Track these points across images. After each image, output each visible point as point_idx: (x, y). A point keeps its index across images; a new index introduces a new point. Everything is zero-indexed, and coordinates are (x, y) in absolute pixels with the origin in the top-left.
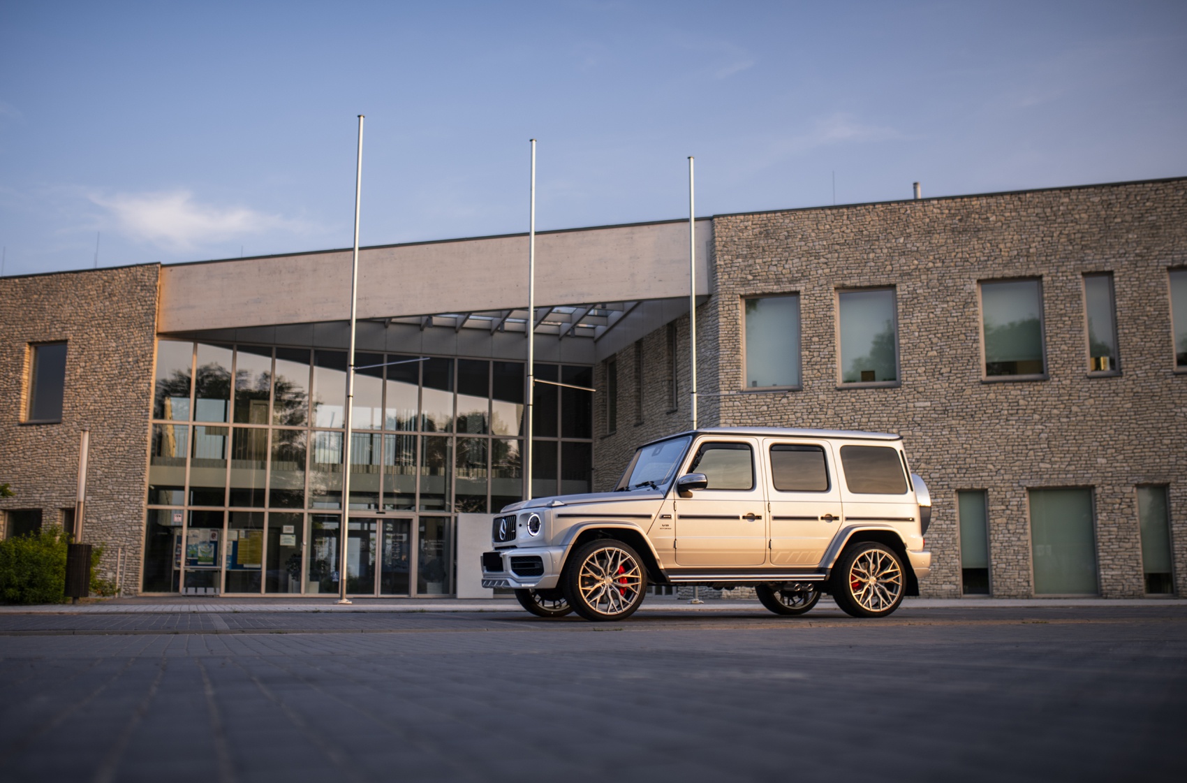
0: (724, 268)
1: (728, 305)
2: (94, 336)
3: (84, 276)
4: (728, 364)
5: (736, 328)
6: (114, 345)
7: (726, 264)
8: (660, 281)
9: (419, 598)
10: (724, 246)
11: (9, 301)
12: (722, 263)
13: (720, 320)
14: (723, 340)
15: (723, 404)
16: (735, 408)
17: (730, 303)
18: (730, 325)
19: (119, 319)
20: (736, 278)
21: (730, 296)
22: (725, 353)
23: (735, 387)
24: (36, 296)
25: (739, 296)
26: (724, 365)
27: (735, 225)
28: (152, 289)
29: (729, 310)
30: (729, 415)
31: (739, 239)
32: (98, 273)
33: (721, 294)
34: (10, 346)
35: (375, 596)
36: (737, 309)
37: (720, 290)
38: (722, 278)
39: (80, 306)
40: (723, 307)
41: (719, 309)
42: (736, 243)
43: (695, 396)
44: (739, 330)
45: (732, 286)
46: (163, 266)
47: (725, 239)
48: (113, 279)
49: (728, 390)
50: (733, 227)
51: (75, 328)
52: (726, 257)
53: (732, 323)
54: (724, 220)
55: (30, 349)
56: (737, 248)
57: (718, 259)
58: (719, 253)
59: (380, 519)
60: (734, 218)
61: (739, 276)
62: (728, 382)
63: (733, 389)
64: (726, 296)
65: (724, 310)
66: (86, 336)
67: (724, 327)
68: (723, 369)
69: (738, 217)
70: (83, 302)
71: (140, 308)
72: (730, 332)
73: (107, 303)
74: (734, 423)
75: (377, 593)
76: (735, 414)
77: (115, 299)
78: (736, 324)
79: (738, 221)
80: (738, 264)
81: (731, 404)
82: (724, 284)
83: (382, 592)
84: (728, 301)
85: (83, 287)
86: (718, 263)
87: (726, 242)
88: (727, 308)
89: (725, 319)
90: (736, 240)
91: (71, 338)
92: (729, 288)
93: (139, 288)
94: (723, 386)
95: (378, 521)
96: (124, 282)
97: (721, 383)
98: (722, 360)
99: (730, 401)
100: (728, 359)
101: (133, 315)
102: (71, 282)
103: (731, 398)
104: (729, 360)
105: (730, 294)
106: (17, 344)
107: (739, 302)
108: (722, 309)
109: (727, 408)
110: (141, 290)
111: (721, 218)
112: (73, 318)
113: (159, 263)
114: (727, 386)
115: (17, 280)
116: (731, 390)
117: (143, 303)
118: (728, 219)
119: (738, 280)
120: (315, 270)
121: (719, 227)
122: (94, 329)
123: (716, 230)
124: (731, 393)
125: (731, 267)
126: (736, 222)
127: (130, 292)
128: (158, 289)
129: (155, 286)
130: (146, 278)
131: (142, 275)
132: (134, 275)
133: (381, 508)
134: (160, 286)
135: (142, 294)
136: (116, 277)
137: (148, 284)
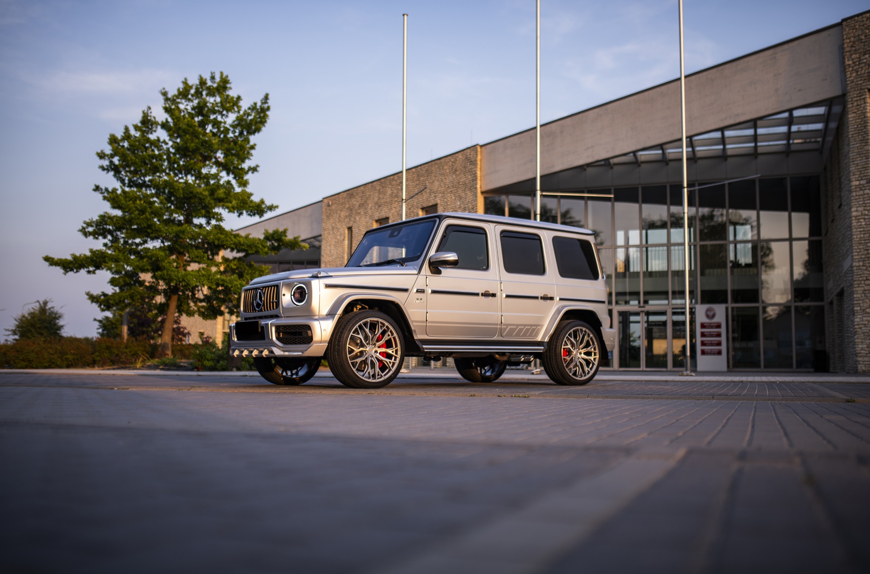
0: (853, 67)
1: (857, 101)
2: (449, 200)
3: (442, 160)
4: (858, 156)
5: (865, 121)
6: (459, 203)
7: (854, 63)
8: (800, 90)
9: (673, 371)
10: (852, 46)
11: (411, 184)
12: (851, 62)
13: (850, 116)
14: (853, 134)
15: (854, 194)
16: (866, 196)
17: (859, 98)
18: (859, 119)
19: (460, 186)
20: (864, 74)
21: (858, 92)
22: (855, 146)
23: (865, 176)
24: (422, 178)
25: (866, 90)
26: (855, 157)
27: (861, 24)
28: (474, 163)
29: (858, 105)
30: (860, 203)
31: (866, 36)
32: (449, 157)
33: (850, 92)
34: (413, 212)
35: (641, 369)
36: (865, 103)
37: (849, 88)
38: (850, 77)
39: (442, 181)
40: (852, 104)
41: (849, 106)
42: (863, 41)
43: (686, 190)
44: (867, 123)
45: (859, 82)
46: (481, 146)
47: (852, 39)
48: (456, 160)
49: (858, 180)
50: (859, 26)
51: (441, 195)
52: (854, 56)
53: (860, 117)
54: (852, 22)
55: (423, 212)
56: (864, 46)
57: (846, 60)
58: (848, 54)
59: (642, 312)
60: (860, 17)
61: (867, 71)
62: (859, 173)
63: (864, 178)
64: (855, 92)
65: (853, 107)
66: (446, 200)
67: (854, 122)
68: (853, 161)
69: (864, 16)
70: (443, 178)
71: (469, 177)
72: (859, 126)
73: (454, 177)
74: (865, 210)
75: (643, 367)
76: (866, 202)
77: (458, 173)
78: (865, 117)
79: (865, 19)
80: (865, 61)
81: (861, 192)
82: (853, 82)
83: (647, 367)
84: (857, 97)
85: (443, 168)
86: (847, 63)
87: (854, 42)
88: (855, 104)
89: (854, 115)
90: (863, 37)
91: (439, 203)
92: (858, 84)
93: (469, 163)
94: (854, 177)
95: (641, 314)
96: (461, 161)
97: (852, 174)
98: (852, 153)
99: (861, 190)
100: (857, 151)
101: (467, 182)
102: (437, 166)
103: (861, 187)
104: (859, 152)
105: (858, 90)
106: (416, 211)
107: (868, 96)
108: (851, 105)
109: (857, 197)
110: (470, 165)
111: (849, 21)
112: (439, 189)
113: (478, 145)
114: (857, 176)
115: (414, 170)
116: (862, 180)
117: (471, 174)
118: (855, 20)
119: (866, 75)
120: (562, 132)
121: (847, 29)
122: (449, 195)
123: (844, 33)
124: (862, 182)
125: (859, 64)
126: (863, 21)
127: (465, 167)
128: (479, 162)
129: (476, 161)
130: (471, 156)
131: (470, 155)
132: (466, 156)
133: (642, 304)
134: (481, 160)
135: (470, 167)
136: (458, 159)
137: (472, 160)
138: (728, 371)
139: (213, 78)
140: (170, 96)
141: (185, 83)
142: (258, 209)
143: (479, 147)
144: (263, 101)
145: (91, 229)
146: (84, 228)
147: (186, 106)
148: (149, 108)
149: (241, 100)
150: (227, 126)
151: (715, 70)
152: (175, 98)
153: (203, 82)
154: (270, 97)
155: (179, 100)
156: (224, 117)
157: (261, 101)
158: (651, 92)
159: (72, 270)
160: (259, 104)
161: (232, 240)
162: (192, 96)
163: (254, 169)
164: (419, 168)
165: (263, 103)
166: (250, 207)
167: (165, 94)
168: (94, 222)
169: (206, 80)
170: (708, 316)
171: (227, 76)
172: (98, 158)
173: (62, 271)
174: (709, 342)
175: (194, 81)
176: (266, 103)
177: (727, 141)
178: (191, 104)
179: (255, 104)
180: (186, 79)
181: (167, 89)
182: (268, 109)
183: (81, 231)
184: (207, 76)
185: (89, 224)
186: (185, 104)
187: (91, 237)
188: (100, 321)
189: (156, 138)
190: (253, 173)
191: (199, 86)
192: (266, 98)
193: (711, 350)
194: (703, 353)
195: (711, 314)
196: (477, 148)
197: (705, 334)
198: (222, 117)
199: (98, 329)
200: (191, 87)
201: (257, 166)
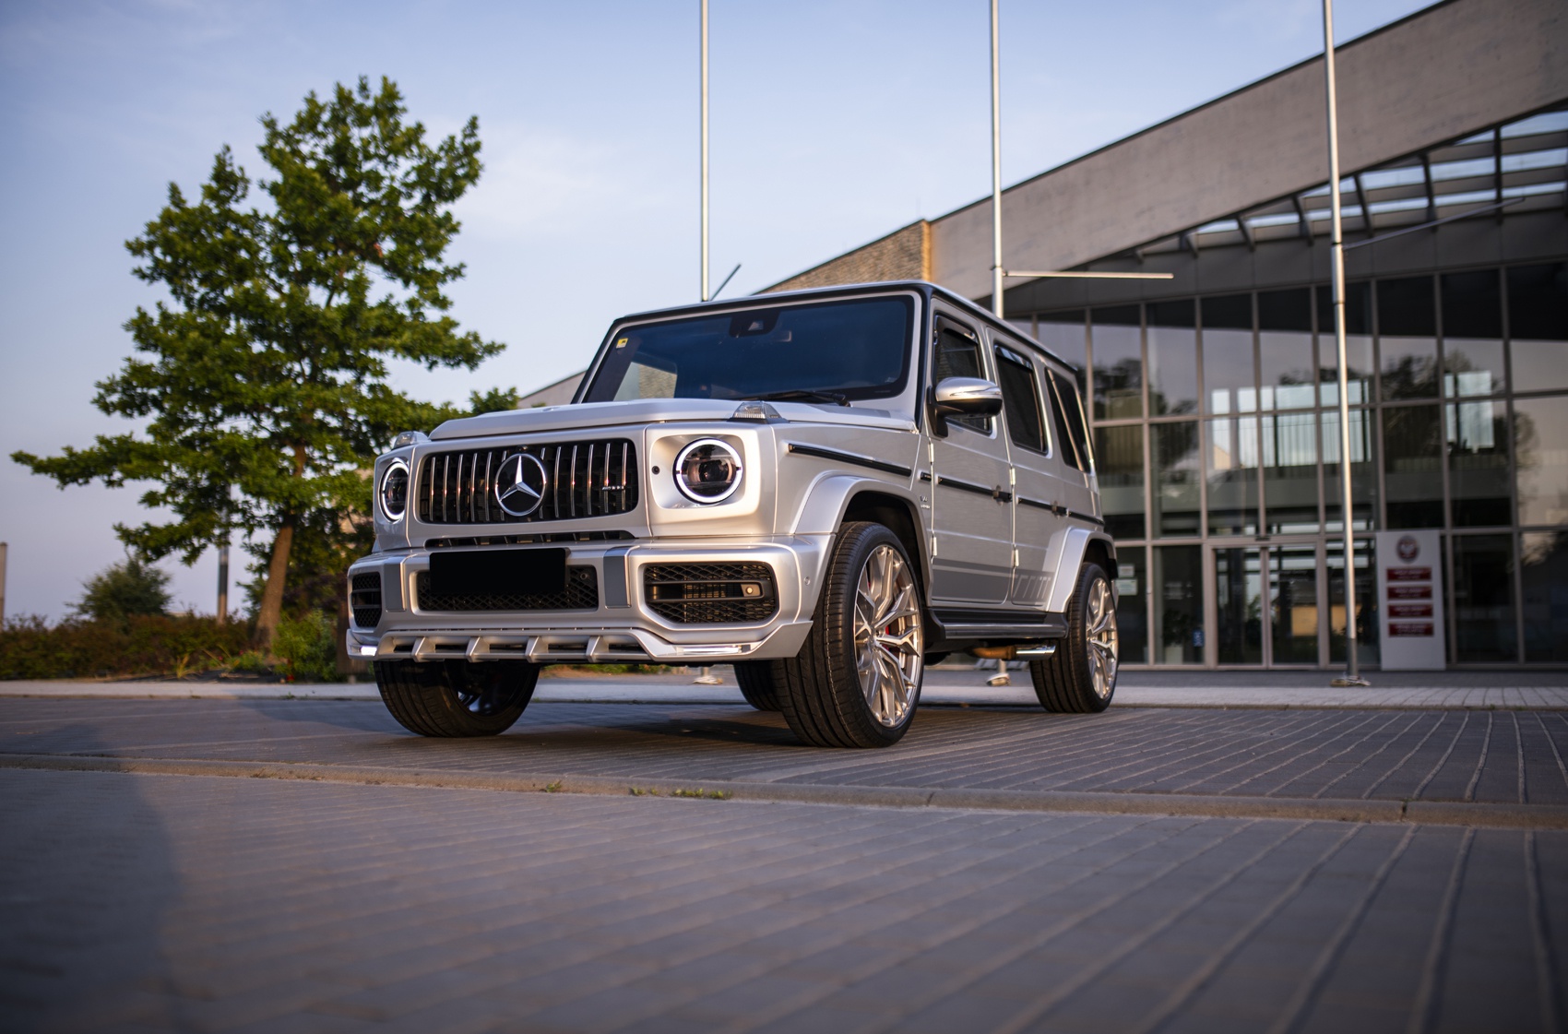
3: (856, 256)
9: (1331, 671)
28: (916, 257)
32: (869, 249)
35: (1263, 666)
43: (1339, 249)
46: (931, 223)
48: (883, 254)
59: (1264, 548)
75: (1267, 662)
83: (1275, 661)
93: (907, 258)
95: (1262, 553)
96: (893, 255)
110: (909, 260)
113: (923, 220)
127: (899, 267)
128: (925, 255)
129: (920, 252)
130: (911, 243)
131: (908, 241)
132: (901, 244)
133: (1263, 532)
134: (930, 251)
135: (909, 267)
136: (885, 251)
137: (912, 251)
138: (1449, 670)
139: (363, 88)
140: (281, 127)
141: (311, 101)
142: (467, 353)
143: (925, 229)
144: (468, 132)
145: (115, 398)
146: (101, 396)
147: (314, 147)
148: (228, 149)
149: (424, 131)
150: (397, 185)
151: (1407, 26)
152: (291, 132)
153: (344, 98)
154: (480, 122)
155: (298, 137)
156: (389, 168)
157: (464, 131)
158: (1269, 85)
159: (75, 480)
160: (459, 138)
161: (405, 415)
162: (326, 125)
163: (456, 273)
164: (813, 273)
165: (466, 136)
166: (446, 347)
167: (271, 124)
168: (117, 383)
169: (350, 92)
170: (1402, 555)
171: (394, 85)
172: (128, 253)
173: (56, 482)
174: (1406, 609)
175: (327, 97)
176: (472, 135)
177: (1436, 188)
178: (324, 142)
179: (452, 139)
180: (313, 94)
181: (275, 115)
182: (477, 147)
183: (95, 402)
184: (351, 85)
185: (110, 388)
186: (312, 142)
187: (117, 414)
188: (248, 587)
189: (251, 213)
190: (453, 279)
191: (337, 107)
192: (473, 124)
193: (1411, 625)
194: (1394, 631)
195: (1408, 549)
196: (920, 227)
197: (1397, 591)
198: (386, 167)
199: (245, 601)
200: (322, 109)
201: (462, 266)
